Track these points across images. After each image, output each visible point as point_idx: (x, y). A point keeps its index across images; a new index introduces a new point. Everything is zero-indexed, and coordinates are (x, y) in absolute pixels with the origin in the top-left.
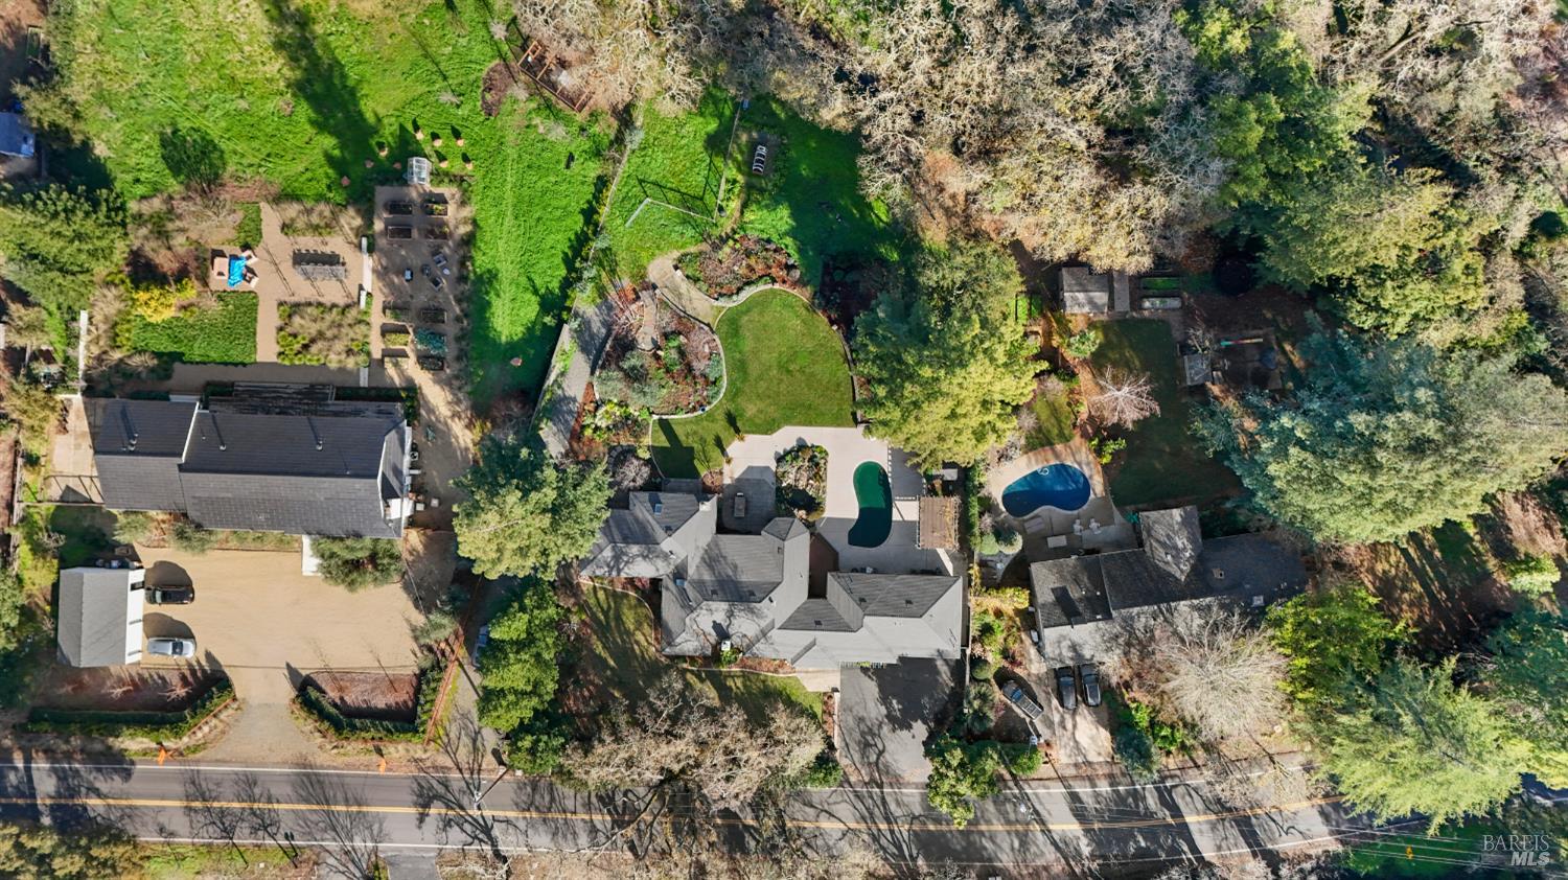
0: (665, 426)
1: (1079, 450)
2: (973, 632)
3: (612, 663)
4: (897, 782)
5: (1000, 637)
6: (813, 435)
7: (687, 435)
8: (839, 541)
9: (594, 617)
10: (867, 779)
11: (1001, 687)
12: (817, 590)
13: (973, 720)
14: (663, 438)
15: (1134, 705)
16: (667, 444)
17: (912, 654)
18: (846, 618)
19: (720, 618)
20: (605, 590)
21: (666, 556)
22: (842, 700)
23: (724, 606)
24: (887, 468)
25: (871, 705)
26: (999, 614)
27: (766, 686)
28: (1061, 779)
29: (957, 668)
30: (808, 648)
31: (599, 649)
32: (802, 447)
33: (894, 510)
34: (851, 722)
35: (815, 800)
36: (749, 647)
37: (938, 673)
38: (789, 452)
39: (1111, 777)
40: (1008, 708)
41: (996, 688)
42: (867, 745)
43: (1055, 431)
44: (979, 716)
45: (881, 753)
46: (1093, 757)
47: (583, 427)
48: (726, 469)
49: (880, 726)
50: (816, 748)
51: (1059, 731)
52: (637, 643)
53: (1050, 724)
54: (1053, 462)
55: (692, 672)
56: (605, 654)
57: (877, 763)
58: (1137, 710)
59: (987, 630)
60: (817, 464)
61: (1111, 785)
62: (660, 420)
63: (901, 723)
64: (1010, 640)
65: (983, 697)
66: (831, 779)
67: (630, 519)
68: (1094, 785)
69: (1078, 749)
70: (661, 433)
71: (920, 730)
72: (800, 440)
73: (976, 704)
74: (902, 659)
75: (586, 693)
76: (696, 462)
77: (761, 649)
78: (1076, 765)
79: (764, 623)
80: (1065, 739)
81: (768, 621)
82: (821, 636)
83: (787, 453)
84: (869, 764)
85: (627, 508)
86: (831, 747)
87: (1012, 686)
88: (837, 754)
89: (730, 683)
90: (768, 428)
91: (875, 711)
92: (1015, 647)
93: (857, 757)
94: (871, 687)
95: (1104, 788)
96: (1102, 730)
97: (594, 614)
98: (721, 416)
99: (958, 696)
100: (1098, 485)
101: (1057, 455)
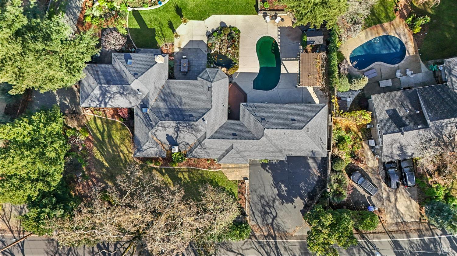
0: (136, 15)
1: (398, 26)
2: (333, 142)
3: (106, 164)
4: (285, 235)
5: (349, 144)
6: (230, 20)
7: (151, 21)
8: (247, 87)
9: (94, 136)
10: (266, 234)
11: (350, 175)
12: (233, 114)
13: (333, 196)
14: (136, 23)
15: (435, 186)
16: (138, 27)
17: (294, 154)
18: (253, 131)
19: (171, 131)
20: (101, 119)
21: (135, 93)
22: (250, 185)
23: (173, 124)
24: (277, 40)
25: (268, 188)
26: (348, 130)
27: (202, 177)
28: (388, 232)
29: (323, 164)
30: (228, 151)
31: (98, 156)
32: (223, 26)
33: (282, 67)
34: (256, 199)
35: (234, 247)
36: (191, 151)
37: (310, 168)
38: (216, 31)
39: (419, 231)
40: (354, 189)
41: (346, 176)
42: (266, 213)
43: (384, 15)
44: (337, 194)
45: (274, 218)
46: (407, 219)
47: (85, 16)
48: (176, 41)
49: (274, 201)
50: (234, 214)
51: (386, 203)
52: (122, 151)
53: (380, 199)
54: (382, 34)
55: (156, 169)
56: (102, 159)
57: (272, 224)
58: (437, 188)
59: (341, 140)
60: (233, 38)
61: (419, 236)
62: (134, 11)
63: (287, 199)
64: (356, 146)
65: (339, 182)
66: (244, 234)
67: (112, 70)
68: (408, 237)
69: (398, 214)
70: (134, 19)
71: (299, 203)
72: (222, 23)
73: (335, 186)
74: (288, 157)
75: (90, 183)
76: (157, 38)
77: (199, 152)
78: (397, 224)
79: (199, 136)
80: (390, 209)
81: (202, 133)
82: (237, 143)
83: (214, 31)
84: (267, 225)
85: (110, 63)
86: (244, 214)
87: (357, 175)
88: (248, 218)
89: (180, 175)
90: (202, 15)
91: (271, 192)
92: (358, 151)
93: (259, 220)
94: (268, 177)
95: (415, 238)
96: (413, 202)
97: (94, 134)
98: (172, 8)
99: (323, 182)
100: (411, 48)
101: (384, 30)
